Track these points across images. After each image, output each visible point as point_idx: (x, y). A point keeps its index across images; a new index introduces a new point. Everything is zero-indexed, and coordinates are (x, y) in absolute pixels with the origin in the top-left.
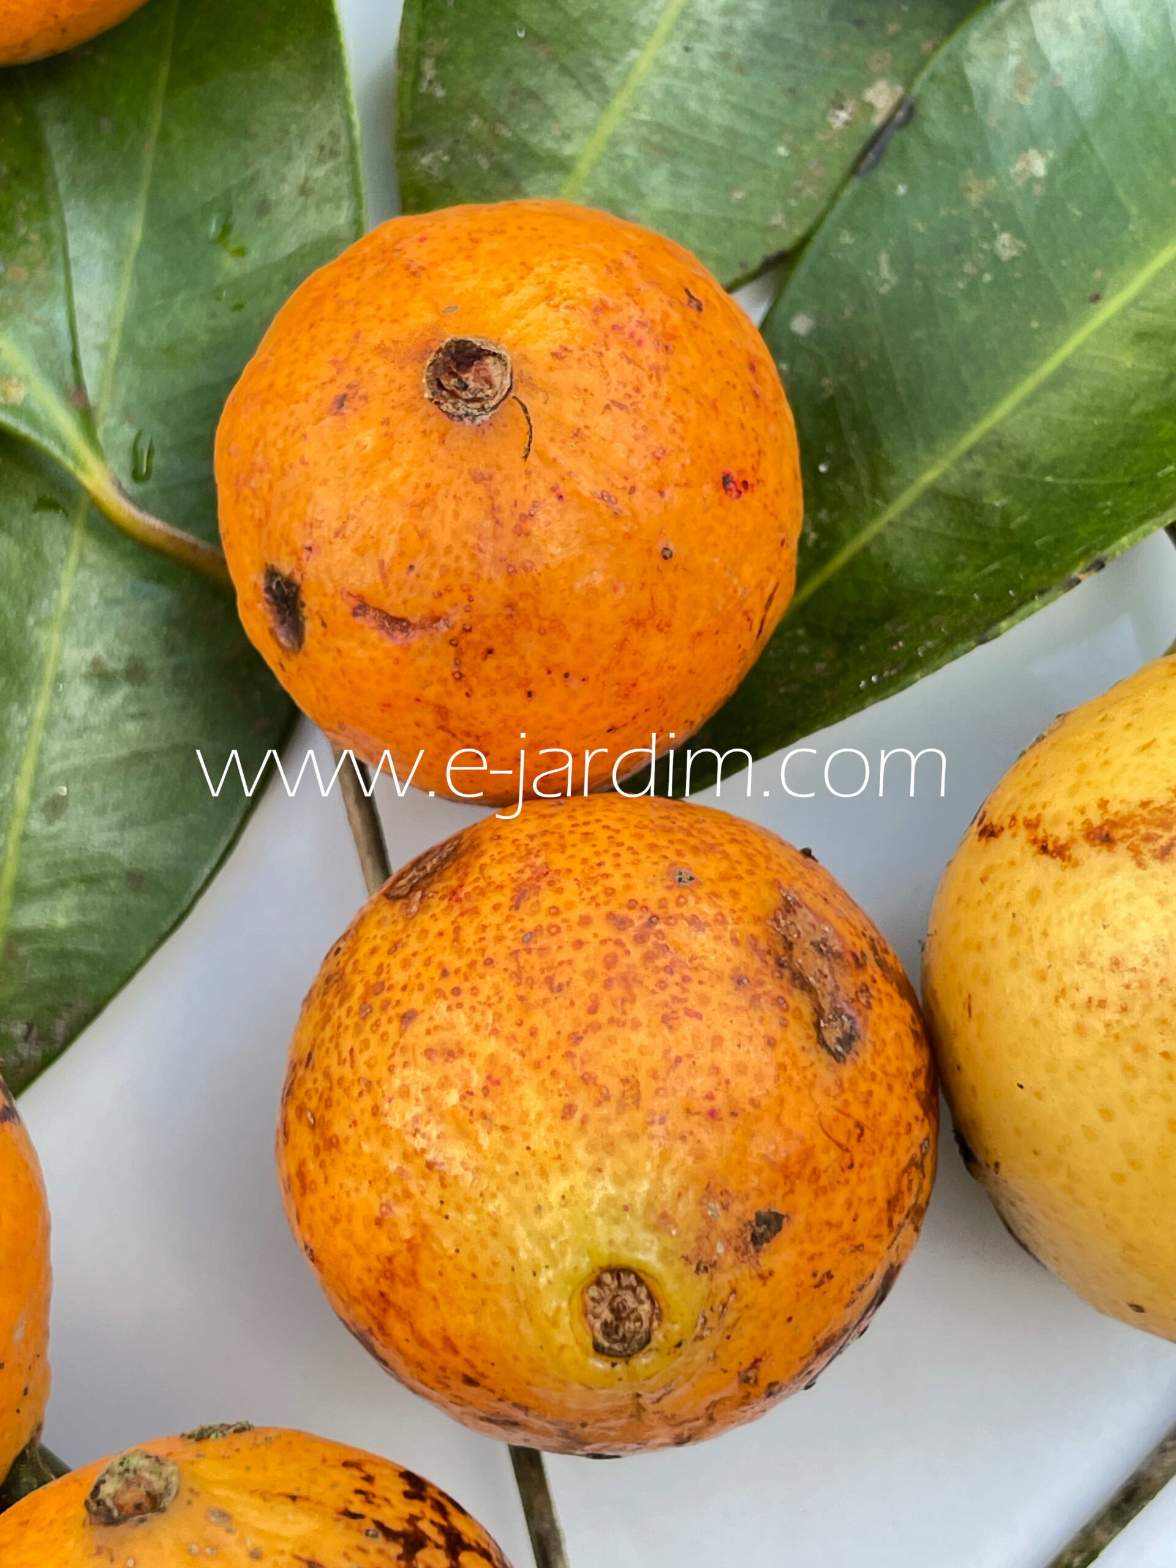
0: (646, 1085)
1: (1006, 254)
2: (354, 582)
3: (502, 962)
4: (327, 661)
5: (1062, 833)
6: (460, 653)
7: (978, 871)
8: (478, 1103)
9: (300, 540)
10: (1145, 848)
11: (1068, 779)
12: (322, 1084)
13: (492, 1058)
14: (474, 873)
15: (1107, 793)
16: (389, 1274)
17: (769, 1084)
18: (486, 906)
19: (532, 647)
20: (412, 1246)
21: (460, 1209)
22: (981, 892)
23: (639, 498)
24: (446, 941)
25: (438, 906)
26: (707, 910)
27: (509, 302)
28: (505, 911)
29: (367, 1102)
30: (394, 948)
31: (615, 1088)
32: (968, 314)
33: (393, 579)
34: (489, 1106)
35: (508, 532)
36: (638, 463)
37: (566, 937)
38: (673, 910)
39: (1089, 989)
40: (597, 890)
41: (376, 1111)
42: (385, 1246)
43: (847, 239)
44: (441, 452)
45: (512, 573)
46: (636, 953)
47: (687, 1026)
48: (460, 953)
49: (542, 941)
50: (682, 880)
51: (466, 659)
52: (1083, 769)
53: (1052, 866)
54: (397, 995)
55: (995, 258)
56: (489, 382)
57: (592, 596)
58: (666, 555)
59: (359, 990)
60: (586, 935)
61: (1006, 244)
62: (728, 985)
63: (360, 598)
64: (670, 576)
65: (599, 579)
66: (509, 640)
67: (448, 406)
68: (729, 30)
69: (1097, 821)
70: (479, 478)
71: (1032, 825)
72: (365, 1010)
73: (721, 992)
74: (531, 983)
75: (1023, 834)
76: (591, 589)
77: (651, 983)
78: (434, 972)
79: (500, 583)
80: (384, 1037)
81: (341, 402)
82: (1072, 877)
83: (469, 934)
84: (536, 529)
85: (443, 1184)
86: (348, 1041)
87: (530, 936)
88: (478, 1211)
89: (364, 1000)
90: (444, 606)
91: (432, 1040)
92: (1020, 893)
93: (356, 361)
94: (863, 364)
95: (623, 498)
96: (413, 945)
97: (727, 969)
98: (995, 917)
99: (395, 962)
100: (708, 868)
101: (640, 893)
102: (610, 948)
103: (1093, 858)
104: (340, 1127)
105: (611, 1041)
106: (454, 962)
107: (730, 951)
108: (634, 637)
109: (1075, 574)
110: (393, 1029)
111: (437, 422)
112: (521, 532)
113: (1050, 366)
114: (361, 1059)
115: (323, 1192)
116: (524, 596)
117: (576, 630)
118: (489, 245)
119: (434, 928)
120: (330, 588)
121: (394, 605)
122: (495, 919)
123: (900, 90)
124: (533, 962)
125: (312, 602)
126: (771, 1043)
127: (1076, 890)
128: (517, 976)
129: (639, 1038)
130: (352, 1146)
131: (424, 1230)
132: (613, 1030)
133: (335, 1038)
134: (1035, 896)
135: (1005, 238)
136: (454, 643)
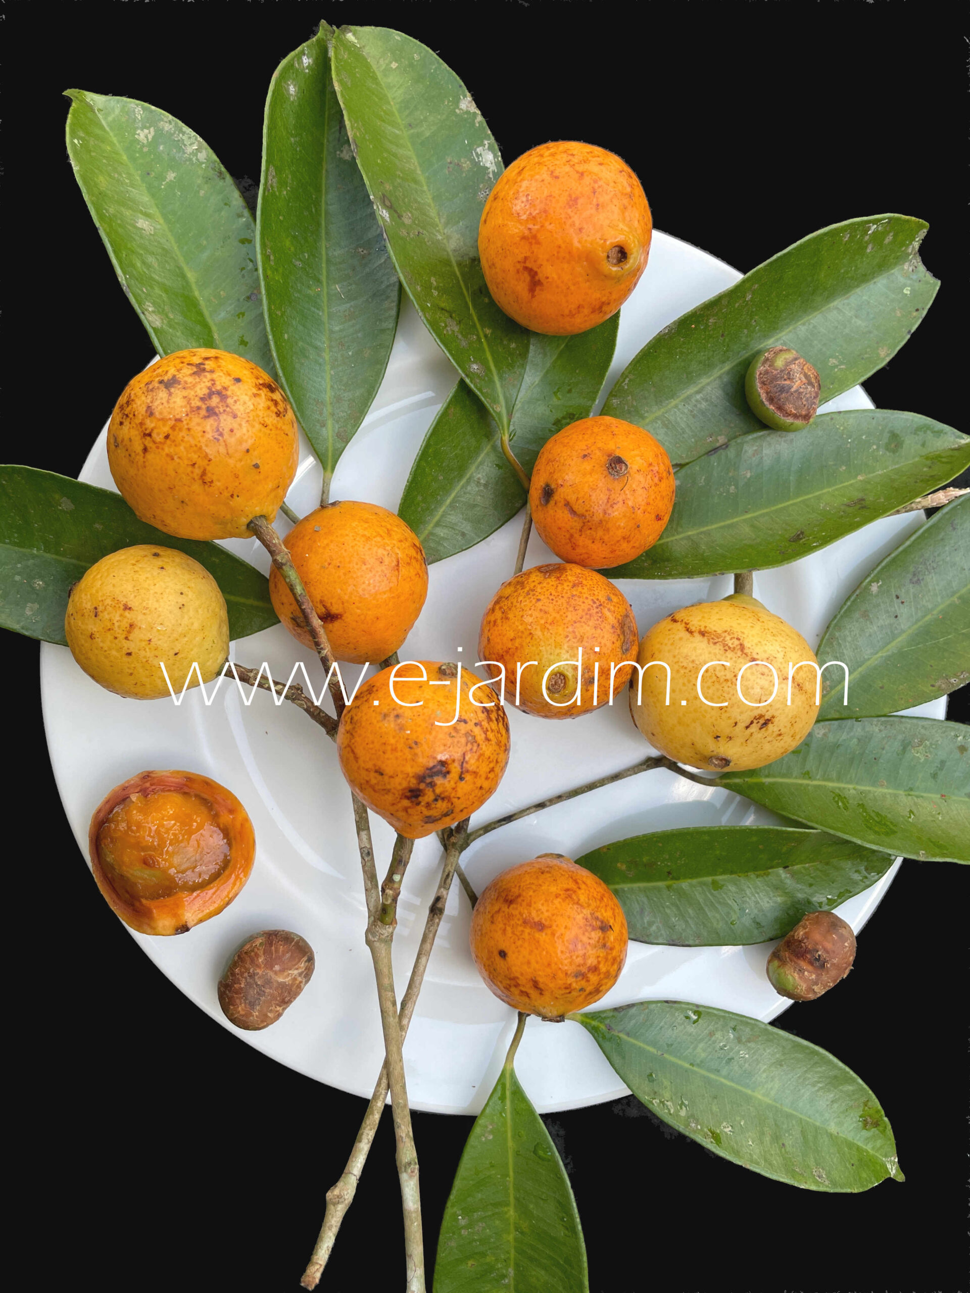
0: (585, 639)
1: (731, 491)
2: (568, 498)
3: (565, 598)
4: (551, 512)
5: (693, 629)
6: (584, 526)
7: (669, 628)
8: (547, 626)
9: (560, 482)
10: (711, 640)
11: (699, 618)
12: (509, 604)
13: (555, 618)
14: (564, 575)
15: (707, 625)
16: (507, 652)
17: (609, 651)
18: (566, 584)
19: (600, 533)
20: (517, 648)
21: (533, 646)
22: (668, 633)
23: (639, 512)
24: (554, 588)
25: (553, 579)
26: (612, 608)
27: (633, 453)
28: (570, 587)
29: (521, 613)
30: (540, 583)
31: (579, 637)
32: (716, 500)
33: (578, 502)
34: (550, 627)
35: (609, 504)
36: (643, 503)
37: (581, 600)
38: (605, 605)
39: (685, 664)
40: (592, 592)
41: (522, 616)
42: (510, 646)
43: (697, 468)
44: (603, 480)
45: (605, 513)
46: (596, 610)
47: (599, 631)
48: (556, 592)
49: (576, 598)
50: (609, 599)
51: (585, 528)
52: (703, 617)
53: (688, 635)
54: (537, 594)
55: (728, 491)
56: (621, 469)
57: (619, 528)
58: (638, 527)
59: (527, 589)
60: (586, 601)
61: (732, 489)
62: (610, 626)
63: (568, 502)
64: (636, 531)
65: (622, 524)
66: (596, 528)
67: (610, 470)
68: (695, 406)
69: (703, 630)
70: (609, 490)
71: (686, 624)
72: (528, 594)
73: (608, 627)
74: (570, 606)
75: (684, 625)
76: (619, 526)
77: (595, 618)
78: (548, 593)
79: (601, 515)
80: (531, 602)
81: (585, 456)
82: (692, 639)
83: (560, 588)
84: (616, 507)
85: (532, 639)
86: (521, 598)
87: (573, 596)
88: (537, 648)
89: (528, 591)
90: (587, 514)
91: (543, 608)
92: (677, 637)
93: (593, 448)
94: (687, 499)
95: (636, 509)
96: (545, 584)
97: (612, 623)
98: (669, 639)
99: (539, 586)
100: (615, 599)
101: (600, 598)
102: (590, 607)
103: (698, 637)
104: (511, 616)
105: (582, 626)
106: (554, 593)
107: (614, 620)
108: (622, 540)
109: (717, 573)
110: (534, 601)
111: (606, 473)
112: (612, 506)
113: (729, 522)
114: (523, 604)
115: (500, 628)
116: (605, 520)
117: (611, 533)
118: (631, 436)
119: (551, 583)
120: (562, 496)
121: (576, 508)
122: (567, 588)
123: (726, 440)
124: (572, 602)
125: (556, 497)
126: (613, 643)
127: (692, 642)
128: (568, 603)
129: (588, 628)
130: (513, 621)
131: (522, 646)
132: (583, 624)
133: (518, 596)
134: (681, 639)
135: (733, 487)
136: (584, 523)
